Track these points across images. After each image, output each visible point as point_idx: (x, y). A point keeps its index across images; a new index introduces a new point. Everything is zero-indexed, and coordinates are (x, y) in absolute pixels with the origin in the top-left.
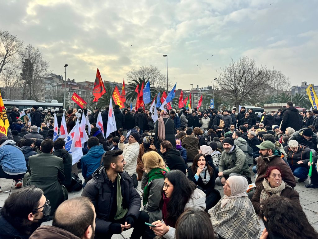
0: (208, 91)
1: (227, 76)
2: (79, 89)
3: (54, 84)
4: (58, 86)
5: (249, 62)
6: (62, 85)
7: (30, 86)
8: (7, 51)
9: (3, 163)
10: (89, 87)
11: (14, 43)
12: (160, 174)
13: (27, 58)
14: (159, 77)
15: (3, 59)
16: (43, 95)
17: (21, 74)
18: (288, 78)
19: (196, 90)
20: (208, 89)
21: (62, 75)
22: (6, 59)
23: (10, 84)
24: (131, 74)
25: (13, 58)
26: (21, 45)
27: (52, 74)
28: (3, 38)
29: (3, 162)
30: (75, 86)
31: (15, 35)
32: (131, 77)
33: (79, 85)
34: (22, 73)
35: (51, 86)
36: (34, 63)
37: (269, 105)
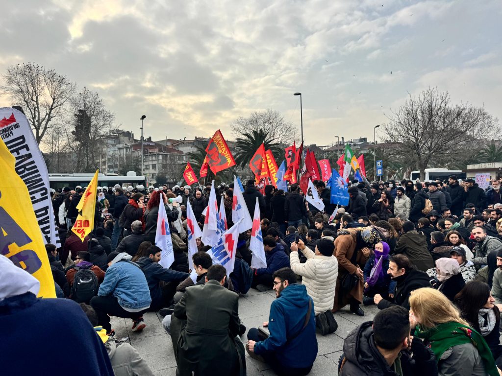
0: (360, 145)
1: (402, 122)
2: (159, 151)
3: (121, 146)
4: (127, 148)
5: (439, 97)
6: (132, 146)
7: (87, 150)
8: (54, 99)
9: (119, 293)
10: (173, 148)
11: (63, 87)
12: (462, 334)
13: (82, 108)
14: (282, 127)
15: (48, 112)
16: (104, 163)
17: (73, 132)
18: (497, 120)
19: (340, 145)
20: (360, 143)
21: (132, 132)
22: (53, 111)
23: (57, 148)
24: (237, 126)
25: (62, 109)
26: (73, 89)
27: (118, 131)
28: (48, 81)
29: (118, 291)
30: (152, 147)
31: (64, 75)
32: (238, 130)
33: (158, 145)
34: (75, 130)
35: (116, 148)
36: (93, 115)
37: (476, 167)
